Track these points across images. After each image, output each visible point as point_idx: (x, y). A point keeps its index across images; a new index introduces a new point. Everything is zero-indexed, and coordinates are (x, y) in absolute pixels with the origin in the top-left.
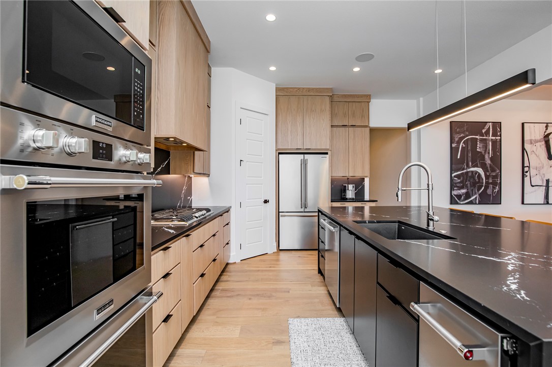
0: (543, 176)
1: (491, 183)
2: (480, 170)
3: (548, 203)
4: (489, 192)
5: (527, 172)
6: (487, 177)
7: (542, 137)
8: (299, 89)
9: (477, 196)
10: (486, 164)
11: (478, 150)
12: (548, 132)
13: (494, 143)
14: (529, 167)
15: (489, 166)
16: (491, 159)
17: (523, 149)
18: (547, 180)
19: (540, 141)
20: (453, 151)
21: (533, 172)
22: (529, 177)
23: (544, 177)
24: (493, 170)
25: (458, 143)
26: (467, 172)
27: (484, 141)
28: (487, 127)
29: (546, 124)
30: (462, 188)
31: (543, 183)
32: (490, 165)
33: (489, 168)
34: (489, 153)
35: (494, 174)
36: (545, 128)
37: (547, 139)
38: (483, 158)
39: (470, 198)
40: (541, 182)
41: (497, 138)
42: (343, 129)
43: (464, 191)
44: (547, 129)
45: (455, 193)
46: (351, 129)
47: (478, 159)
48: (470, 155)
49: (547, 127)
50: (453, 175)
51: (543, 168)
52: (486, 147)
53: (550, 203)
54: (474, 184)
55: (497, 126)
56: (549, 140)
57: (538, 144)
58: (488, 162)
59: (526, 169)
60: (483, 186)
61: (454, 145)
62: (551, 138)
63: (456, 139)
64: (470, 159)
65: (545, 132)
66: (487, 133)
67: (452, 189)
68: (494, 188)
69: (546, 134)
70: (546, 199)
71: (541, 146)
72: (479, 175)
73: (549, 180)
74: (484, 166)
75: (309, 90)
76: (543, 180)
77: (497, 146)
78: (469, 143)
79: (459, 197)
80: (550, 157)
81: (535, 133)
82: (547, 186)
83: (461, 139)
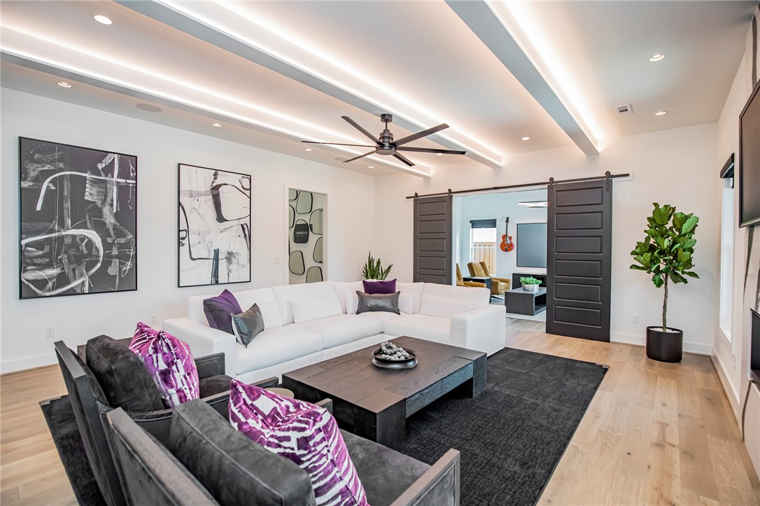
0: (209, 245)
1: (116, 257)
2: (91, 234)
3: (217, 283)
4: (113, 270)
5: (183, 239)
6: (107, 246)
7: (209, 188)
9: (86, 279)
10: (105, 224)
11: (86, 198)
12: (217, 182)
13: (123, 190)
14: (187, 231)
15: (111, 228)
16: (116, 216)
17: (179, 204)
18: (215, 251)
19: (205, 195)
20: (27, 198)
21: (194, 238)
22: (187, 246)
23: (212, 246)
24: (120, 234)
25: (39, 179)
26: (61, 238)
27: (102, 184)
28: (108, 160)
29: (214, 171)
30: (49, 265)
31: (209, 254)
32: (115, 226)
33: (111, 231)
34: (111, 205)
35: (122, 241)
36: (213, 177)
37: (215, 192)
38: (98, 212)
39: (69, 283)
40: (206, 253)
41: (128, 181)
43: (52, 272)
44: (215, 178)
45: (31, 275)
47: (88, 214)
48: (68, 205)
49: (216, 175)
50: (24, 242)
51: (209, 233)
52: (104, 194)
53: (220, 282)
54: (78, 259)
55: (129, 164)
56: (218, 194)
57: (202, 199)
58: (109, 220)
59: (183, 234)
60: (98, 261)
61: (26, 184)
62: (222, 192)
63: (33, 174)
64: (67, 213)
65: (213, 182)
66: (108, 170)
67: (22, 270)
68: (123, 265)
69: (214, 185)
70: (215, 277)
71: (206, 201)
72: (90, 244)
73: (218, 250)
74: (100, 227)
76: (209, 251)
77: (128, 197)
78: (67, 185)
79: (39, 282)
80: (221, 219)
81: (198, 181)
82: (216, 259)
83: (45, 174)
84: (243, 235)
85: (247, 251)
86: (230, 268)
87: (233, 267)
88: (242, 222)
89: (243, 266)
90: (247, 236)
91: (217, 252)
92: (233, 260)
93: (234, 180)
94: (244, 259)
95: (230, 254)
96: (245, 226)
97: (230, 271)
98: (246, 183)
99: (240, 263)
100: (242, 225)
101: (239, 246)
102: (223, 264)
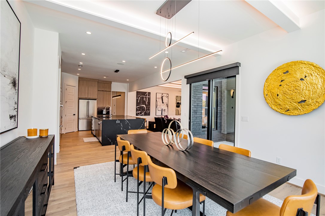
2: (144, 106)
3: (162, 115)
6: (146, 108)
8: (87, 78)
9: (143, 113)
11: (144, 100)
13: (148, 98)
16: (148, 103)
17: (156, 100)
19: (160, 98)
20: (137, 100)
21: (158, 106)
22: (157, 108)
24: (148, 106)
25: (139, 98)
26: (141, 106)
27: (146, 98)
28: (147, 93)
30: (139, 111)
34: (147, 101)
38: (145, 102)
40: (160, 109)
42: (102, 92)
43: (140, 112)
44: (162, 95)
45: (137, 112)
46: (105, 92)
47: (144, 103)
48: (142, 101)
50: (137, 107)
51: (161, 105)
52: (146, 99)
54: (143, 110)
55: (149, 93)
57: (160, 99)
58: (147, 103)
59: (157, 106)
60: (145, 110)
61: (137, 98)
62: (163, 98)
63: (138, 97)
64: (142, 102)
66: (147, 95)
67: (136, 111)
68: (148, 111)
72: (144, 107)
74: (146, 105)
75: (90, 79)
77: (149, 99)
78: (142, 98)
79: (138, 113)
80: (163, 103)
81: (159, 96)
82: (162, 111)
83: (139, 96)
87: (165, 112)
88: (167, 103)
90: (168, 106)
91: (162, 109)
93: (165, 95)
94: (167, 111)
95: (164, 110)
98: (167, 95)
101: (166, 108)
102: (163, 111)
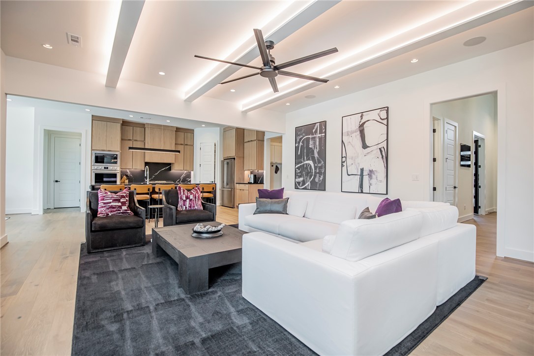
1: (318, 173)
2: (311, 162)
3: (362, 192)
4: (317, 180)
5: (344, 162)
6: (316, 168)
7: (358, 127)
9: (309, 183)
10: (315, 157)
11: (310, 147)
12: (363, 121)
13: (320, 139)
14: (346, 157)
15: (316, 159)
16: (318, 153)
17: (342, 143)
18: (361, 169)
19: (356, 132)
20: (297, 148)
21: (349, 161)
22: (345, 166)
23: (359, 166)
24: (319, 162)
25: (299, 143)
26: (303, 165)
27: (314, 139)
28: (316, 127)
29: (361, 114)
30: (300, 177)
31: (358, 172)
32: (318, 158)
33: (317, 161)
34: (317, 148)
35: (320, 165)
36: (360, 118)
37: (361, 128)
38: (313, 153)
39: (305, 184)
40: (356, 171)
41: (322, 135)
43: (301, 179)
44: (361, 119)
45: (297, 180)
47: (310, 154)
48: (305, 151)
49: (362, 117)
50: (296, 167)
51: (358, 157)
52: (315, 143)
53: (364, 192)
54: (307, 174)
55: (323, 125)
56: (363, 129)
57: (354, 135)
58: (316, 155)
59: (344, 159)
60: (312, 175)
61: (297, 145)
62: (366, 127)
63: (298, 140)
64: (305, 154)
65: (360, 122)
66: (316, 132)
67: (295, 178)
68: (320, 176)
69: (361, 124)
70: (361, 188)
71: (356, 136)
72: (311, 166)
73: (363, 169)
74: (313, 159)
76: (358, 169)
77: (323, 141)
78: (305, 142)
79: (299, 183)
80: (365, 146)
81: (352, 124)
82: (362, 175)
83: (301, 139)
84: (381, 156)
85: (384, 170)
86: (371, 182)
87: (373, 181)
88: (380, 146)
89: (381, 181)
90: (384, 157)
91: (362, 170)
92: (373, 176)
93: (374, 115)
94: (381, 175)
95: (371, 171)
96: (383, 149)
97: (371, 184)
98: (384, 114)
99: (378, 179)
100: (380, 149)
101: (379, 166)
102: (366, 179)
